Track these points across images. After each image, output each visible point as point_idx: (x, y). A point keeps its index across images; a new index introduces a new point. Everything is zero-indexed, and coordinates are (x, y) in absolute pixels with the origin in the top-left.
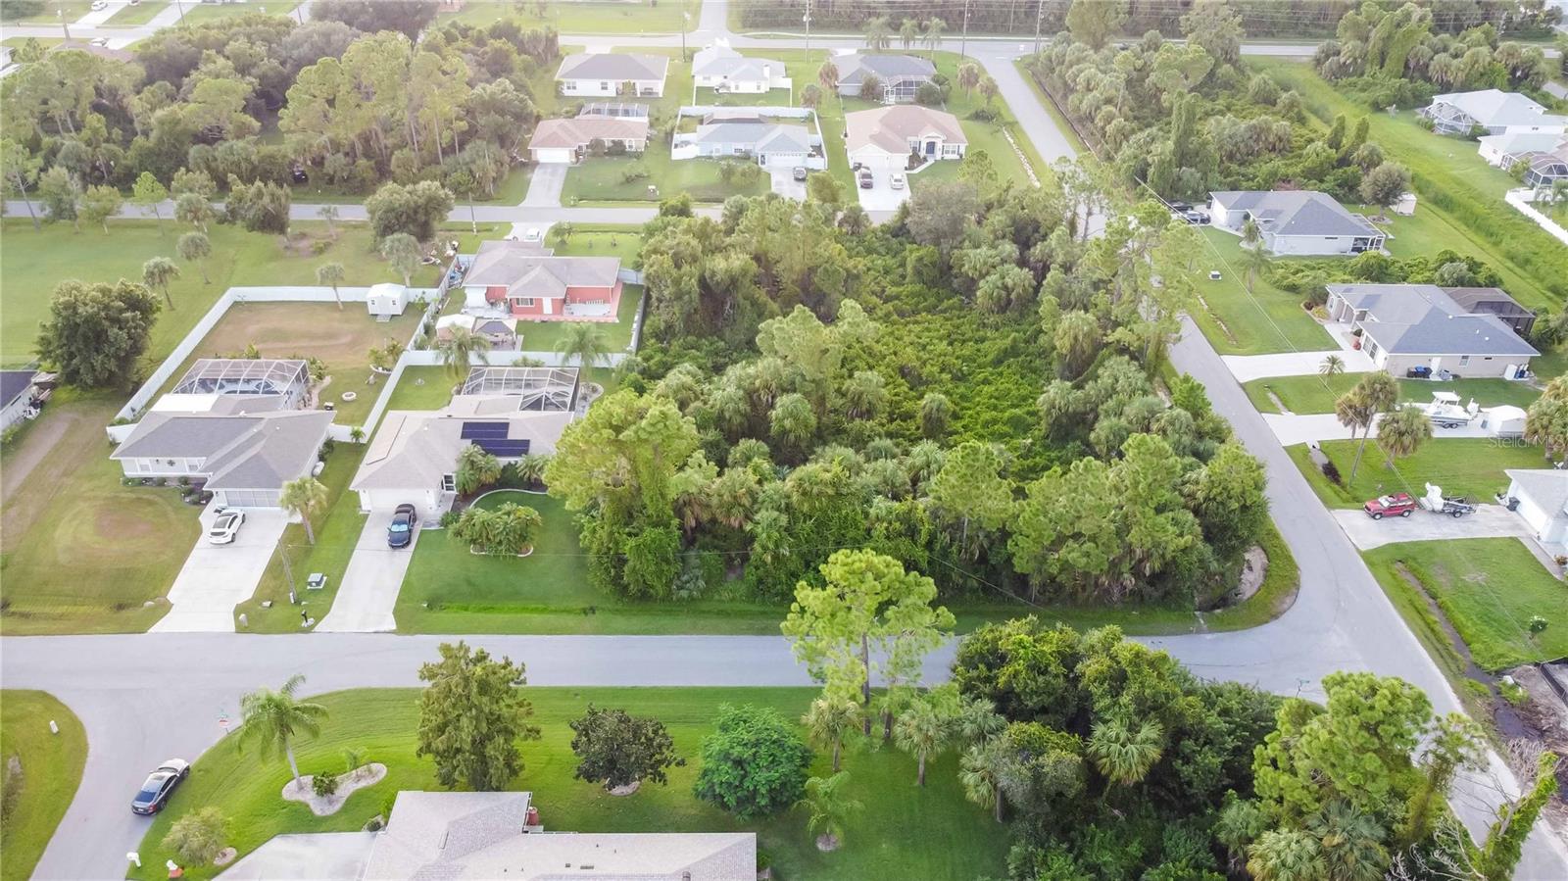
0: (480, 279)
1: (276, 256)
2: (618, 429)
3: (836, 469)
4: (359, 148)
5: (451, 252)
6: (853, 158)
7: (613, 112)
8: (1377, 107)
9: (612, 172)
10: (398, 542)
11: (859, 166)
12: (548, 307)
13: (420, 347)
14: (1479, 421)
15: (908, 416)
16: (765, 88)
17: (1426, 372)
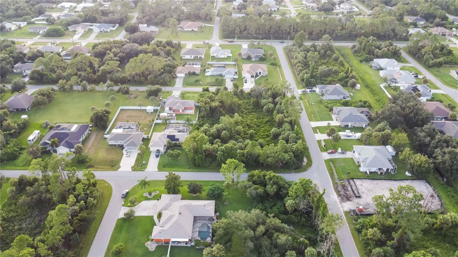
0: (168, 105)
1: (127, 99)
2: (195, 138)
3: (232, 145)
4: (141, 75)
5: (161, 98)
6: (243, 75)
7: (193, 64)
8: (361, 61)
9: (193, 79)
10: (157, 156)
11: (245, 77)
12: (181, 111)
13: (157, 119)
14: (354, 136)
15: (247, 134)
16: (226, 56)
17: (348, 126)
